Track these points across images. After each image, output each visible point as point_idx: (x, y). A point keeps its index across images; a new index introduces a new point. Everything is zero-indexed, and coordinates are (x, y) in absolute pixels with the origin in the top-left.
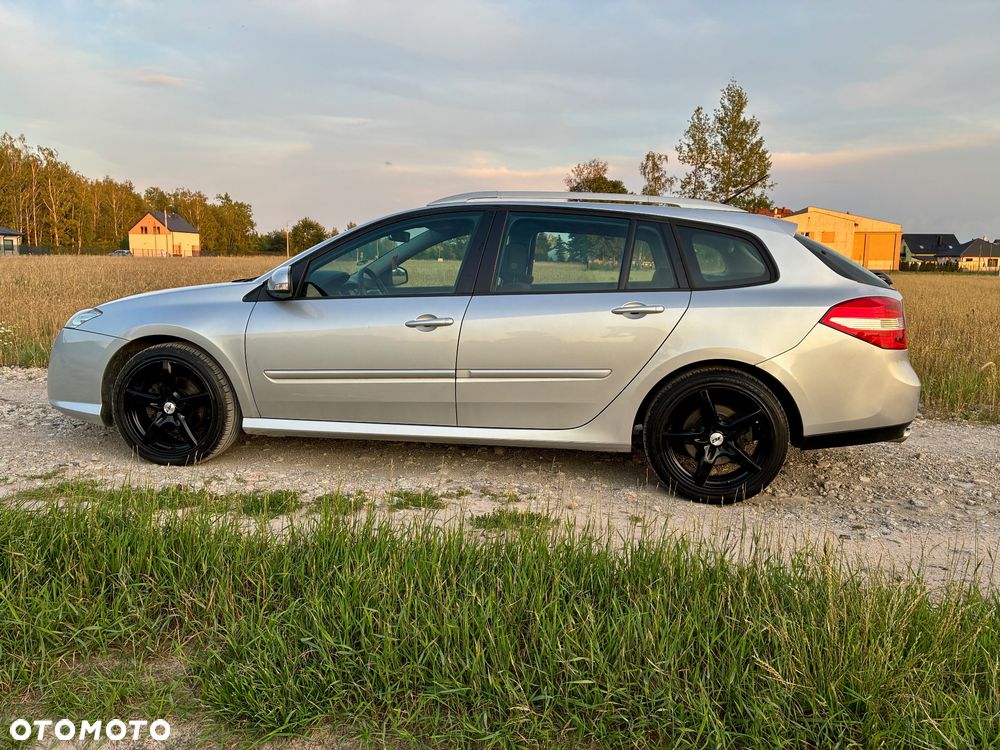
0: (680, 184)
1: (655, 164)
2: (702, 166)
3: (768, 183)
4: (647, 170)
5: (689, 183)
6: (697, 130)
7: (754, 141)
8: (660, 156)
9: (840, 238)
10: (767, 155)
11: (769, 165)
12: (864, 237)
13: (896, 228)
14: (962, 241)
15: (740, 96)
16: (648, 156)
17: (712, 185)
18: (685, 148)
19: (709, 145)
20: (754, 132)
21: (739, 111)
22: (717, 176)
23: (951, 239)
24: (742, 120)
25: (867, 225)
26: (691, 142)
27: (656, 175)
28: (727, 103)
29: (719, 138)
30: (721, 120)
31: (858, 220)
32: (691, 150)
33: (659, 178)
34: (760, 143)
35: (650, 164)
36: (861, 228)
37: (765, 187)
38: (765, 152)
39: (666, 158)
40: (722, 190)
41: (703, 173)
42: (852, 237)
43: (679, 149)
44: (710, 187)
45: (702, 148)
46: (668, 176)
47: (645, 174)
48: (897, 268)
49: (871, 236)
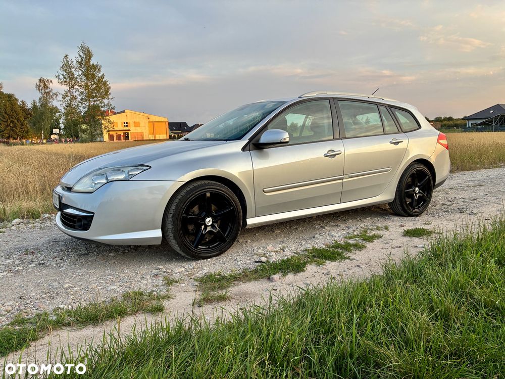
0: (61, 96)
1: (45, 85)
2: (73, 87)
3: (110, 97)
4: (40, 88)
5: (67, 96)
6: (67, 67)
7: (100, 75)
8: (48, 80)
9: (142, 124)
10: (108, 83)
11: (110, 88)
12: (153, 124)
13: (166, 120)
14: (190, 126)
15: (88, 51)
16: (40, 80)
17: (80, 98)
18: (61, 77)
19: (75, 76)
20: (99, 70)
21: (89, 59)
22: (82, 93)
23: (185, 124)
24: (91, 63)
25: (154, 118)
26: (65, 74)
27: (47, 91)
28: (82, 54)
29: (80, 72)
30: (79, 63)
31: (149, 116)
32: (65, 78)
33: (48, 93)
34: (103, 77)
35: (42, 84)
36: (151, 120)
37: (109, 99)
38: (106, 82)
39: (51, 82)
40: (86, 100)
41: (74, 90)
42: (147, 124)
43: (58, 77)
44: (79, 98)
45: (71, 77)
46: (54, 91)
47: (39, 90)
48: (168, 138)
49: (156, 123)
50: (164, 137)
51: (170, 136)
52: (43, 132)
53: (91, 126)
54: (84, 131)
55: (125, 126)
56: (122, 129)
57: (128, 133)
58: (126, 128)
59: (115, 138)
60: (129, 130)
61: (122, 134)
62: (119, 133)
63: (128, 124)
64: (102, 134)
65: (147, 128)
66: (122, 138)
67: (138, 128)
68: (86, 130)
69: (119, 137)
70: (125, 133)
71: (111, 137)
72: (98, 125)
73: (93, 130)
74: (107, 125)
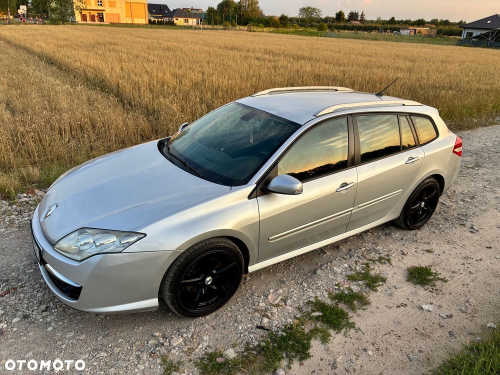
9: (118, 5)
12: (130, 5)
14: (171, 9)
23: (165, 7)
42: (124, 5)
48: (148, 23)
49: (134, 5)
50: (143, 21)
51: (150, 21)
52: (9, 10)
53: (61, 5)
54: (53, 10)
55: (99, 5)
56: (96, 8)
57: (102, 14)
58: (100, 8)
59: (88, 18)
60: (104, 10)
61: (96, 15)
62: (93, 13)
63: (102, 3)
64: (73, 14)
65: (124, 10)
66: (96, 19)
67: (114, 9)
68: (56, 9)
69: (93, 18)
70: (100, 13)
71: (84, 18)
72: (68, 4)
73: (63, 10)
74: (79, 4)
